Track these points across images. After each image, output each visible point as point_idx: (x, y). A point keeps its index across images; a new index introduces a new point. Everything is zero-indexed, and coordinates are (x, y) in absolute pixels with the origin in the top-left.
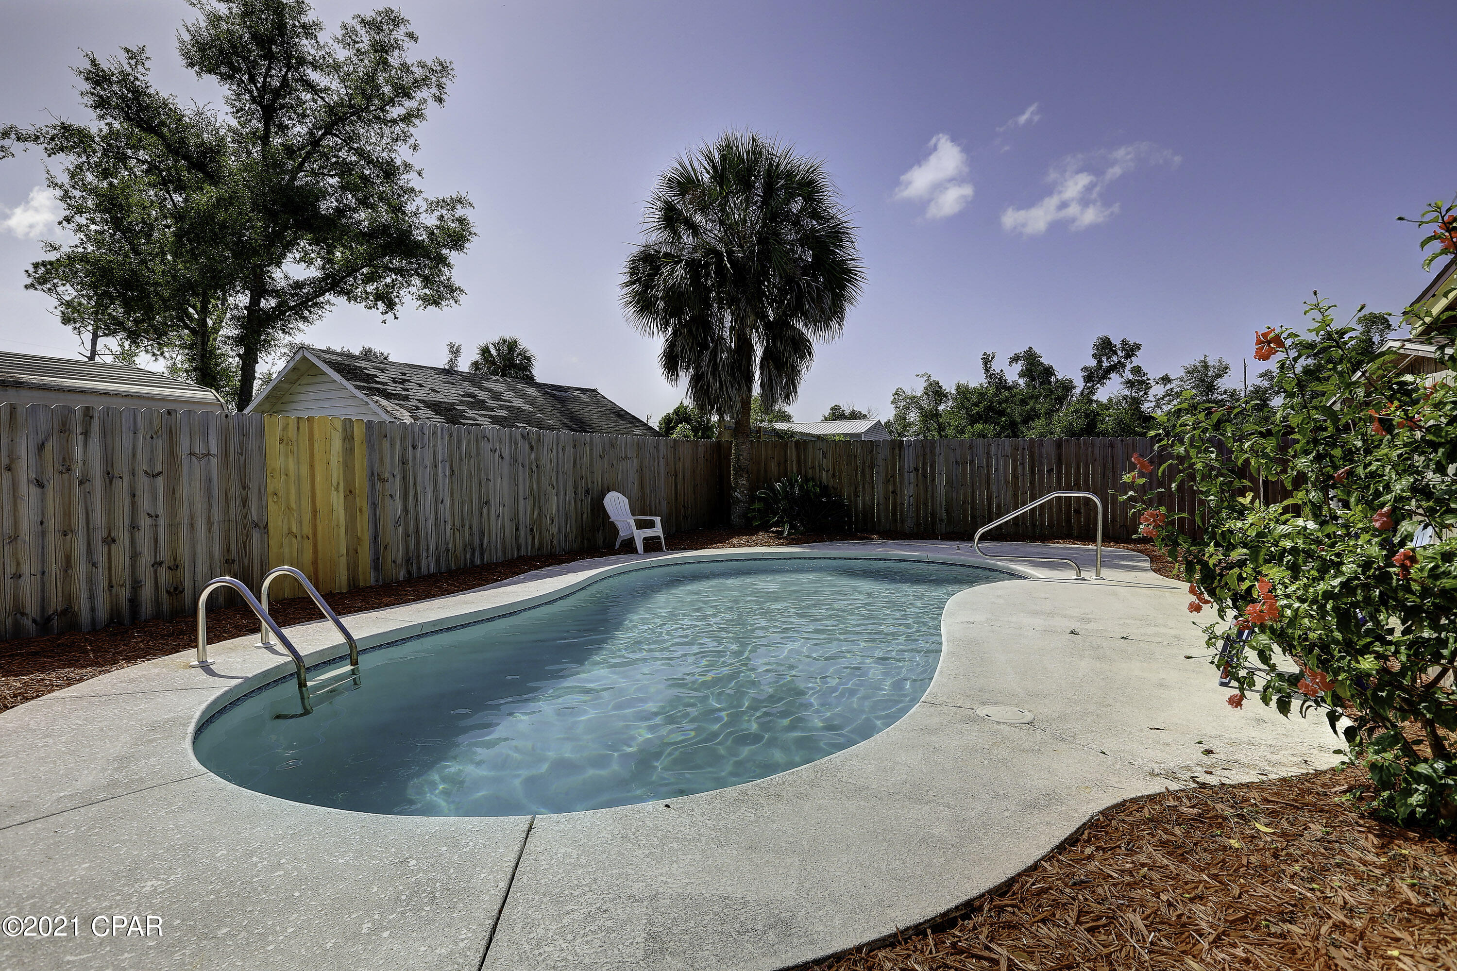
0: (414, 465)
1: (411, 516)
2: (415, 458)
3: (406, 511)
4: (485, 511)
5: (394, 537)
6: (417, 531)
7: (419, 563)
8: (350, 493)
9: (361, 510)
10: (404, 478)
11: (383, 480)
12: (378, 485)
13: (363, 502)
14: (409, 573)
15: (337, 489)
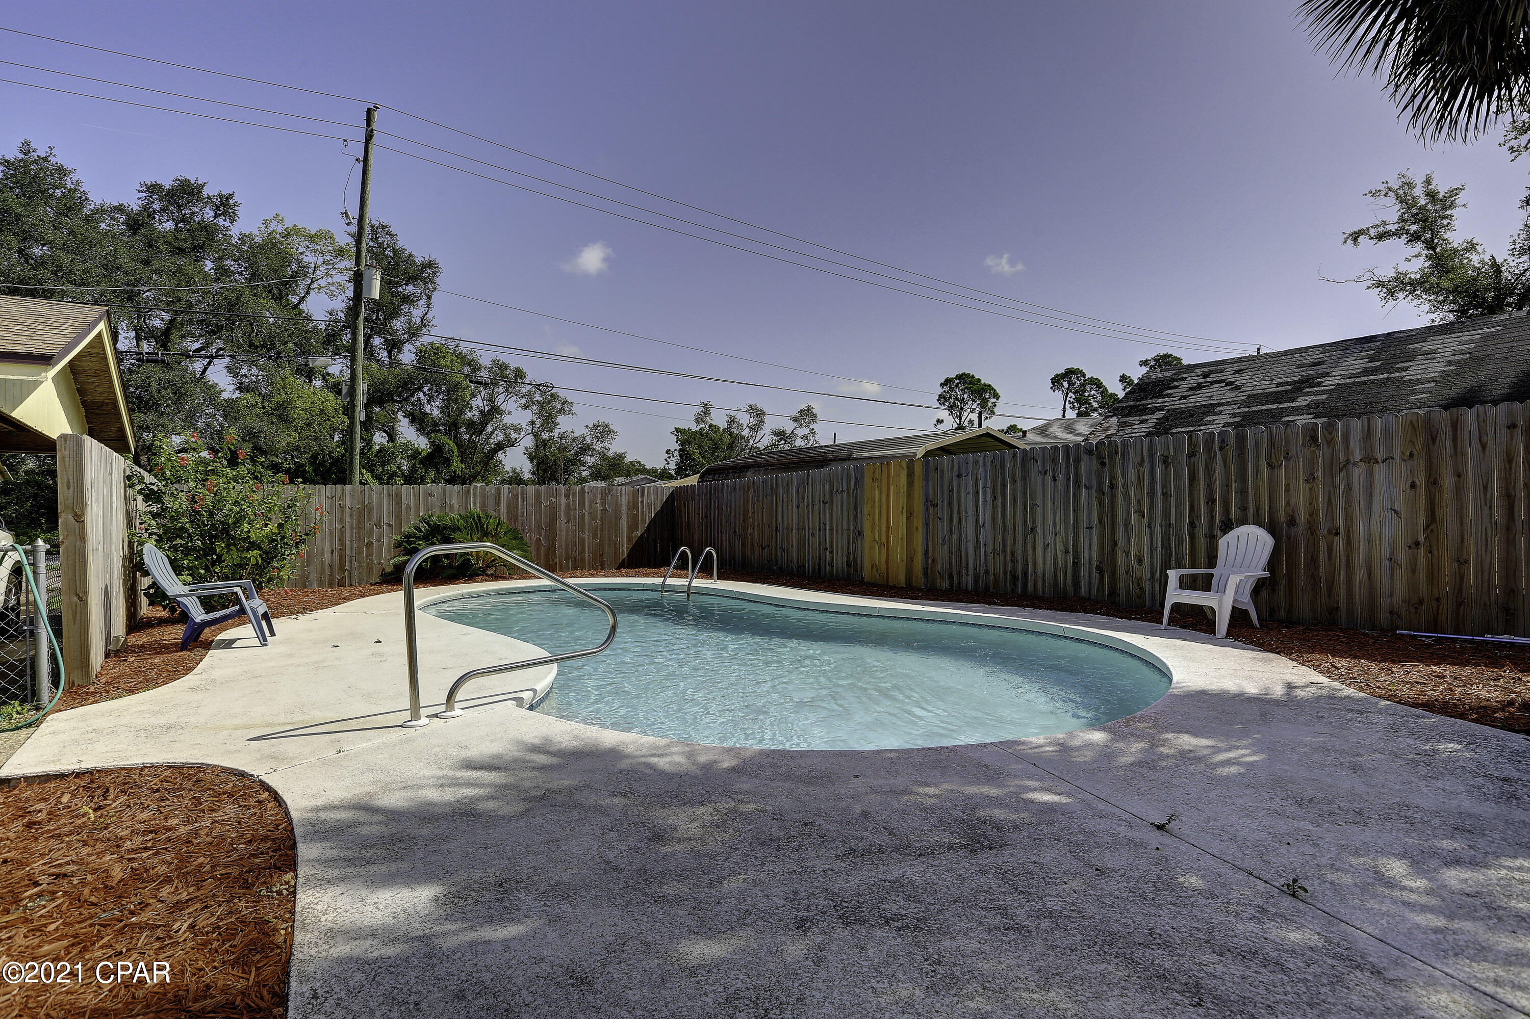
0: (959, 492)
1: (955, 536)
2: (959, 486)
3: (951, 531)
4: (1030, 538)
5: (942, 554)
6: (960, 550)
7: (959, 579)
8: (910, 515)
9: (917, 529)
10: (950, 504)
11: (935, 506)
12: (931, 509)
13: (919, 523)
14: (951, 585)
15: (902, 513)
